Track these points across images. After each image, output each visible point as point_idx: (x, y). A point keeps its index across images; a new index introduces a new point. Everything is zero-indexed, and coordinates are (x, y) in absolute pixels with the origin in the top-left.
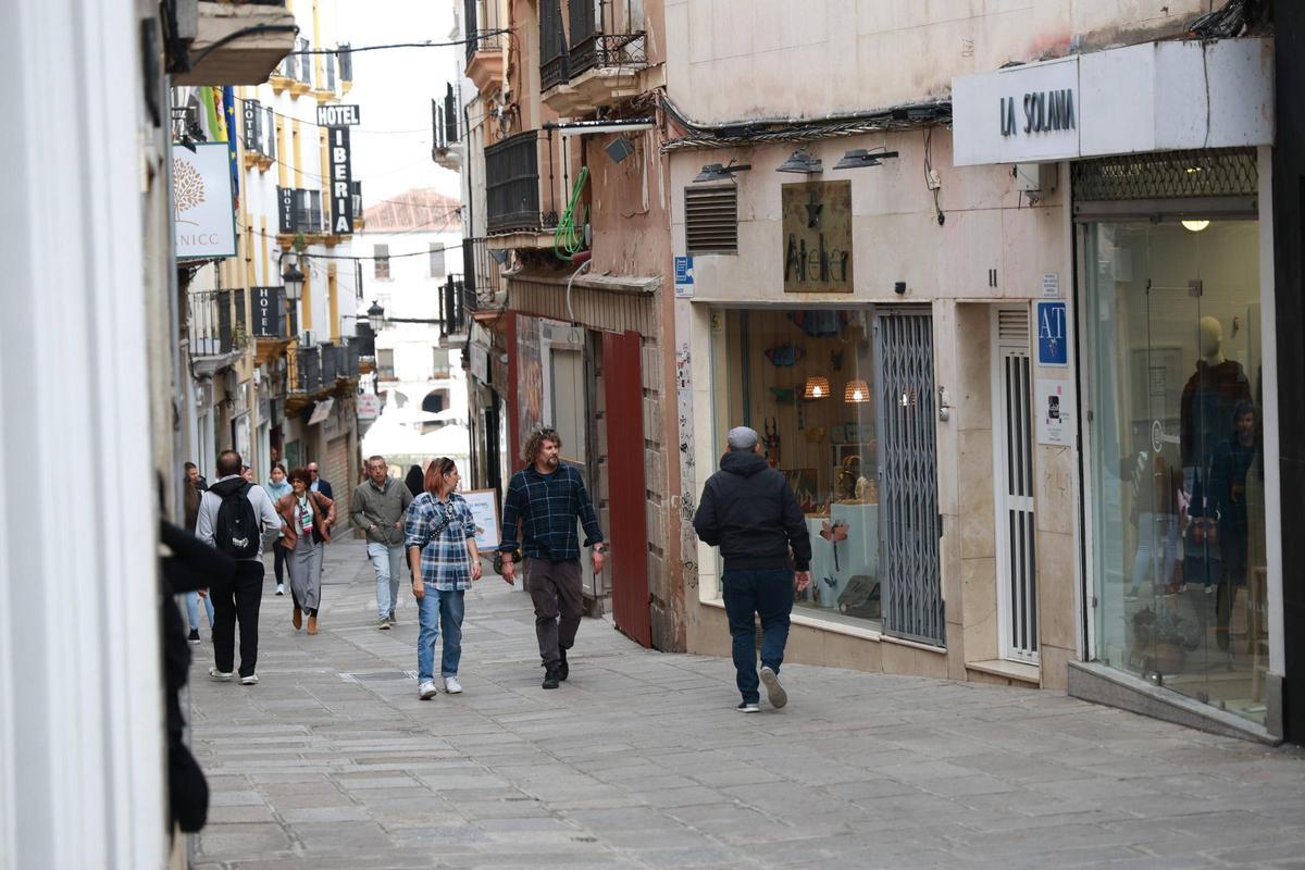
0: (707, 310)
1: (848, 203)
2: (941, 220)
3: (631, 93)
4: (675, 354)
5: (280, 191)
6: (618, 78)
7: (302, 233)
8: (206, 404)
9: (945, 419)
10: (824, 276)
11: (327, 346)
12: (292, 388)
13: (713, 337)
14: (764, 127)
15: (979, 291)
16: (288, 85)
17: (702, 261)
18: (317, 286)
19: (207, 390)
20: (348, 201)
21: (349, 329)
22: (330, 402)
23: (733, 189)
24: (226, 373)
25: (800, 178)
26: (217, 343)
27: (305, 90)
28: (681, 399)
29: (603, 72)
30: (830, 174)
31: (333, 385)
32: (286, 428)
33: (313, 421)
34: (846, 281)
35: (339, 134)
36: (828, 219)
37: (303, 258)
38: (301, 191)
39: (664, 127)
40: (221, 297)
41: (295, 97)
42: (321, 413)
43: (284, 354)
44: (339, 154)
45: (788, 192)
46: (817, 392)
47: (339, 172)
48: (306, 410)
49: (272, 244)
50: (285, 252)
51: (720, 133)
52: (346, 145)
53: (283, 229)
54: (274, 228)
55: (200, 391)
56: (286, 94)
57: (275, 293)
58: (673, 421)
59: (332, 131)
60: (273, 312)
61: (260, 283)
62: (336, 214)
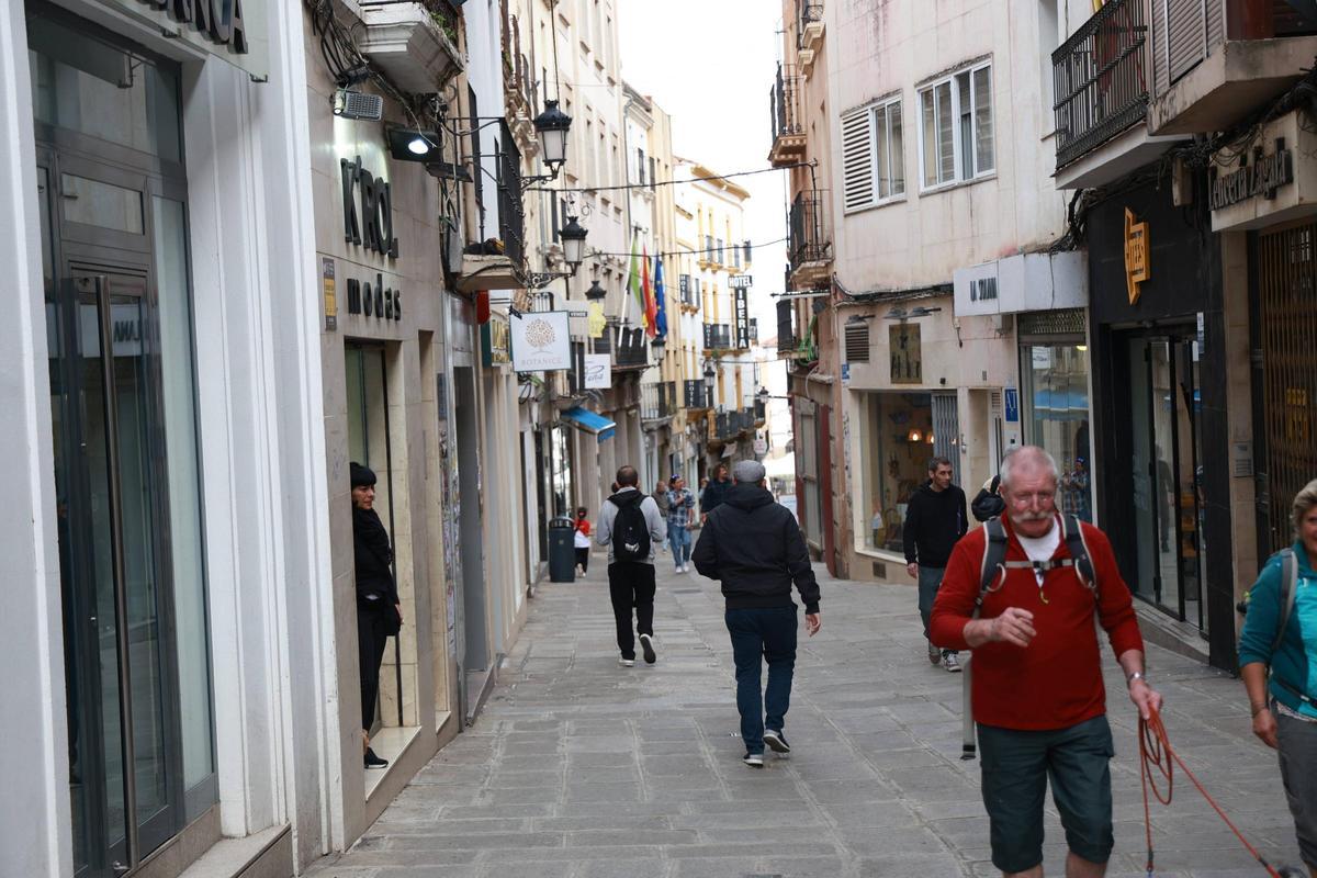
0: (858, 394)
1: (919, 336)
2: (961, 345)
3: (824, 275)
4: (842, 417)
5: (704, 325)
6: (815, 267)
7: (718, 349)
8: (651, 445)
9: (964, 452)
10: (909, 375)
11: (733, 413)
12: (712, 436)
13: (861, 408)
14: (880, 295)
15: (979, 383)
16: (709, 265)
17: (855, 366)
18: (729, 378)
19: (652, 438)
20: (746, 330)
21: (749, 403)
22: (735, 445)
23: (866, 328)
24: (665, 429)
25: (897, 322)
26: (657, 412)
27: (720, 268)
28: (845, 442)
29: (808, 264)
30: (911, 321)
31: (737, 435)
32: (708, 459)
33: (724, 455)
34: (918, 379)
35: (741, 292)
36: (910, 344)
37: (717, 363)
38: (717, 325)
39: (835, 294)
40: (660, 386)
41: (714, 272)
42: (730, 451)
43: (706, 417)
44: (741, 304)
45: (892, 329)
46: (915, 437)
47: (741, 313)
48: (721, 449)
49: (700, 357)
50: (707, 360)
51: (857, 298)
52: (745, 298)
53: (706, 347)
54: (700, 347)
55: (647, 439)
56: (709, 270)
57: (698, 383)
58: (842, 453)
59: (737, 290)
60: (697, 394)
61: (690, 377)
62: (739, 338)
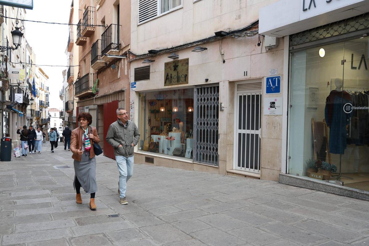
5: (40, 101)
7: (42, 106)
8: (29, 123)
11: (45, 119)
12: (40, 123)
16: (41, 89)
18: (44, 112)
19: (29, 121)
20: (48, 103)
21: (47, 118)
24: (31, 120)
26: (30, 116)
31: (45, 123)
33: (43, 127)
37: (42, 108)
38: (42, 101)
41: (42, 91)
43: (39, 119)
44: (47, 98)
47: (47, 100)
48: (42, 126)
49: (38, 107)
50: (40, 108)
52: (48, 97)
53: (40, 105)
54: (39, 105)
55: (28, 121)
57: (38, 111)
59: (46, 95)
60: (38, 114)
61: (36, 110)
62: (46, 104)
